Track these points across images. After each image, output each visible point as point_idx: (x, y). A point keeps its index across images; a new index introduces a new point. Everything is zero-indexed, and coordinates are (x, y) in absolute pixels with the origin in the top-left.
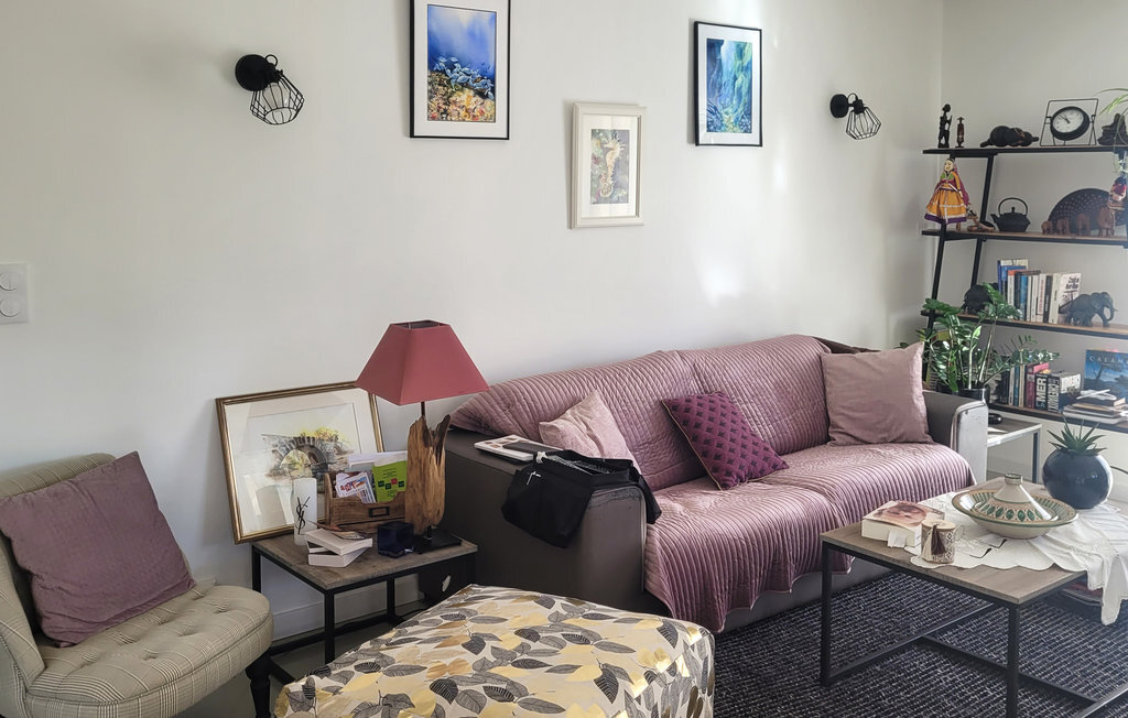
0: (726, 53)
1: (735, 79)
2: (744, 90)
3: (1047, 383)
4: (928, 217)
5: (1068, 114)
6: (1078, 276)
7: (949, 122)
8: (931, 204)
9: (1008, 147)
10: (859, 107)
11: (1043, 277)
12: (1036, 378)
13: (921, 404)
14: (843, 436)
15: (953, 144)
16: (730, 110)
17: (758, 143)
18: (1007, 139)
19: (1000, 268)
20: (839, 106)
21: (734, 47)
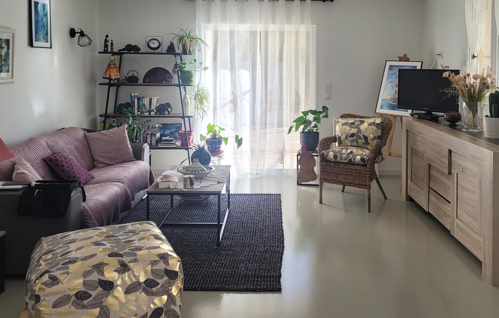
0: (40, 7)
1: (43, 19)
2: (45, 24)
3: (151, 136)
4: (104, 78)
5: (153, 41)
6: (158, 97)
7: (108, 41)
8: (105, 73)
9: (132, 51)
10: (82, 34)
11: (148, 99)
12: (147, 135)
13: (130, 146)
14: (102, 164)
15: (109, 50)
16: (41, 32)
17: (50, 47)
18: (132, 49)
19: (132, 97)
20: (72, 33)
21: (42, 5)
